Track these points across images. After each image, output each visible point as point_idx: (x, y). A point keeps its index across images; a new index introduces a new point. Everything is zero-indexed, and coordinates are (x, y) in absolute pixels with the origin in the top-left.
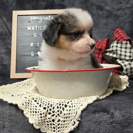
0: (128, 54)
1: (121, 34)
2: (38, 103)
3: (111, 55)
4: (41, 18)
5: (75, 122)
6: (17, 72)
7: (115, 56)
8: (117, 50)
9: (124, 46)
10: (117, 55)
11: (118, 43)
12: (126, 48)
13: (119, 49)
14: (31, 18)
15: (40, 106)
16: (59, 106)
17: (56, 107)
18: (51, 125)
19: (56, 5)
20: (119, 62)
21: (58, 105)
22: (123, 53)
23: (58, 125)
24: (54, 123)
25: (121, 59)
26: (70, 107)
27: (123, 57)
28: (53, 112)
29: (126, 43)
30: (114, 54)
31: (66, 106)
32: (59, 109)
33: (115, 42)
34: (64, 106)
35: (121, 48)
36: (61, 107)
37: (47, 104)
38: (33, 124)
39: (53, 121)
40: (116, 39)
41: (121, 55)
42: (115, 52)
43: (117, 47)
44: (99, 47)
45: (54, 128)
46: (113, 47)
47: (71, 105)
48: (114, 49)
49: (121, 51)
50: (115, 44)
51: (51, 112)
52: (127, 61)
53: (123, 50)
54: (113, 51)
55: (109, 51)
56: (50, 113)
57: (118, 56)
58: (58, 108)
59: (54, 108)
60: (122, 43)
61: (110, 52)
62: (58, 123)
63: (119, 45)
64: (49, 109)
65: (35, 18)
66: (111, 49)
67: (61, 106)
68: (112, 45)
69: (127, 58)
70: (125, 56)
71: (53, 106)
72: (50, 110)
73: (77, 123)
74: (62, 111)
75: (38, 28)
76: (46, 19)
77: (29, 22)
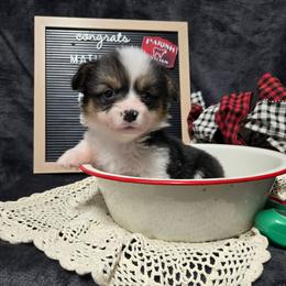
1: (276, 85)
2: (136, 264)
3: (255, 128)
4: (100, 38)
7: (263, 130)
8: (269, 120)
9: (282, 111)
10: (269, 129)
11: (269, 104)
13: (273, 117)
14: (79, 35)
15: (142, 270)
16: (191, 271)
17: (183, 275)
19: (129, 12)
20: (274, 143)
21: (188, 267)
22: (282, 126)
25: (276, 138)
26: (220, 272)
27: (281, 135)
30: (261, 126)
31: (208, 270)
32: (192, 279)
33: (265, 101)
34: (203, 271)
35: (277, 114)
36: (195, 273)
37: (159, 265)
40: (266, 95)
41: (278, 130)
42: (265, 123)
43: (268, 112)
44: (237, 110)
46: (260, 111)
47: (222, 268)
48: (264, 116)
49: (278, 122)
50: (264, 107)
53: (281, 119)
54: (260, 120)
57: (271, 132)
58: (188, 275)
59: (178, 276)
60: (279, 106)
61: (254, 122)
63: (273, 109)
64: (166, 281)
65: (87, 36)
66: (255, 117)
67: (196, 269)
68: (257, 109)
72: (171, 282)
74: (201, 283)
76: (112, 39)
77: (73, 44)
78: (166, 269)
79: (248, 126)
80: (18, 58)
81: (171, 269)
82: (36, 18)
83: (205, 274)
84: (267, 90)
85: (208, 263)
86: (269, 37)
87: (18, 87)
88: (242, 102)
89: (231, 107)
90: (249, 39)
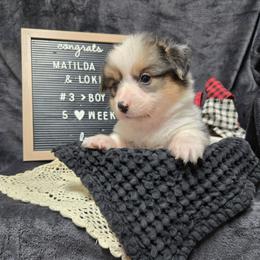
0: (231, 120)
1: (219, 86)
3: (205, 120)
4: (78, 48)
6: (35, 148)
7: (211, 122)
8: (214, 114)
9: (225, 107)
10: (214, 120)
11: (215, 102)
12: (228, 110)
13: (217, 111)
14: (60, 45)
20: (219, 132)
22: (224, 119)
25: (220, 128)
27: (224, 125)
29: (229, 103)
30: (209, 118)
33: (211, 100)
35: (221, 110)
38: (108, 250)
40: (212, 95)
41: (221, 121)
42: (212, 116)
43: (214, 108)
46: (207, 107)
48: (211, 111)
49: (221, 115)
50: (211, 104)
52: (230, 130)
53: (224, 113)
54: (207, 114)
57: (217, 124)
60: (222, 103)
63: (217, 105)
65: (67, 46)
68: (205, 105)
69: (231, 127)
70: (228, 123)
75: (72, 66)
76: (88, 49)
77: (55, 53)
80: (5, 64)
82: (23, 30)
84: (212, 91)
86: (215, 49)
87: (6, 88)
90: (199, 51)
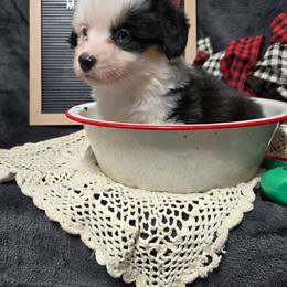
2: (112, 210)
3: (264, 76)
5: (210, 258)
6: (44, 111)
7: (273, 79)
8: (280, 66)
10: (279, 76)
11: (282, 49)
13: (285, 63)
15: (119, 215)
16: (168, 217)
17: (159, 220)
18: (147, 262)
20: (284, 92)
21: (164, 213)
23: (166, 263)
24: (157, 259)
26: (197, 219)
28: (154, 232)
30: (271, 74)
31: (185, 216)
32: (167, 225)
33: (277, 46)
34: (180, 217)
36: (171, 219)
37: (136, 210)
39: (154, 253)
40: (278, 38)
42: (276, 70)
43: (280, 57)
45: (155, 269)
46: (270, 57)
47: (200, 215)
48: (275, 62)
50: (276, 52)
51: (149, 232)
54: (269, 66)
55: (259, 67)
56: (145, 236)
57: (282, 81)
58: (164, 220)
59: (154, 221)
61: (263, 69)
62: (167, 258)
63: (285, 54)
64: (142, 225)
66: (265, 63)
67: (173, 215)
68: (267, 54)
71: (151, 217)
72: (146, 226)
73: (217, 259)
74: (177, 228)
78: (142, 214)
79: (257, 74)
81: (147, 214)
83: (182, 221)
84: (280, 33)
85: (185, 210)
88: (250, 48)
89: (237, 53)
